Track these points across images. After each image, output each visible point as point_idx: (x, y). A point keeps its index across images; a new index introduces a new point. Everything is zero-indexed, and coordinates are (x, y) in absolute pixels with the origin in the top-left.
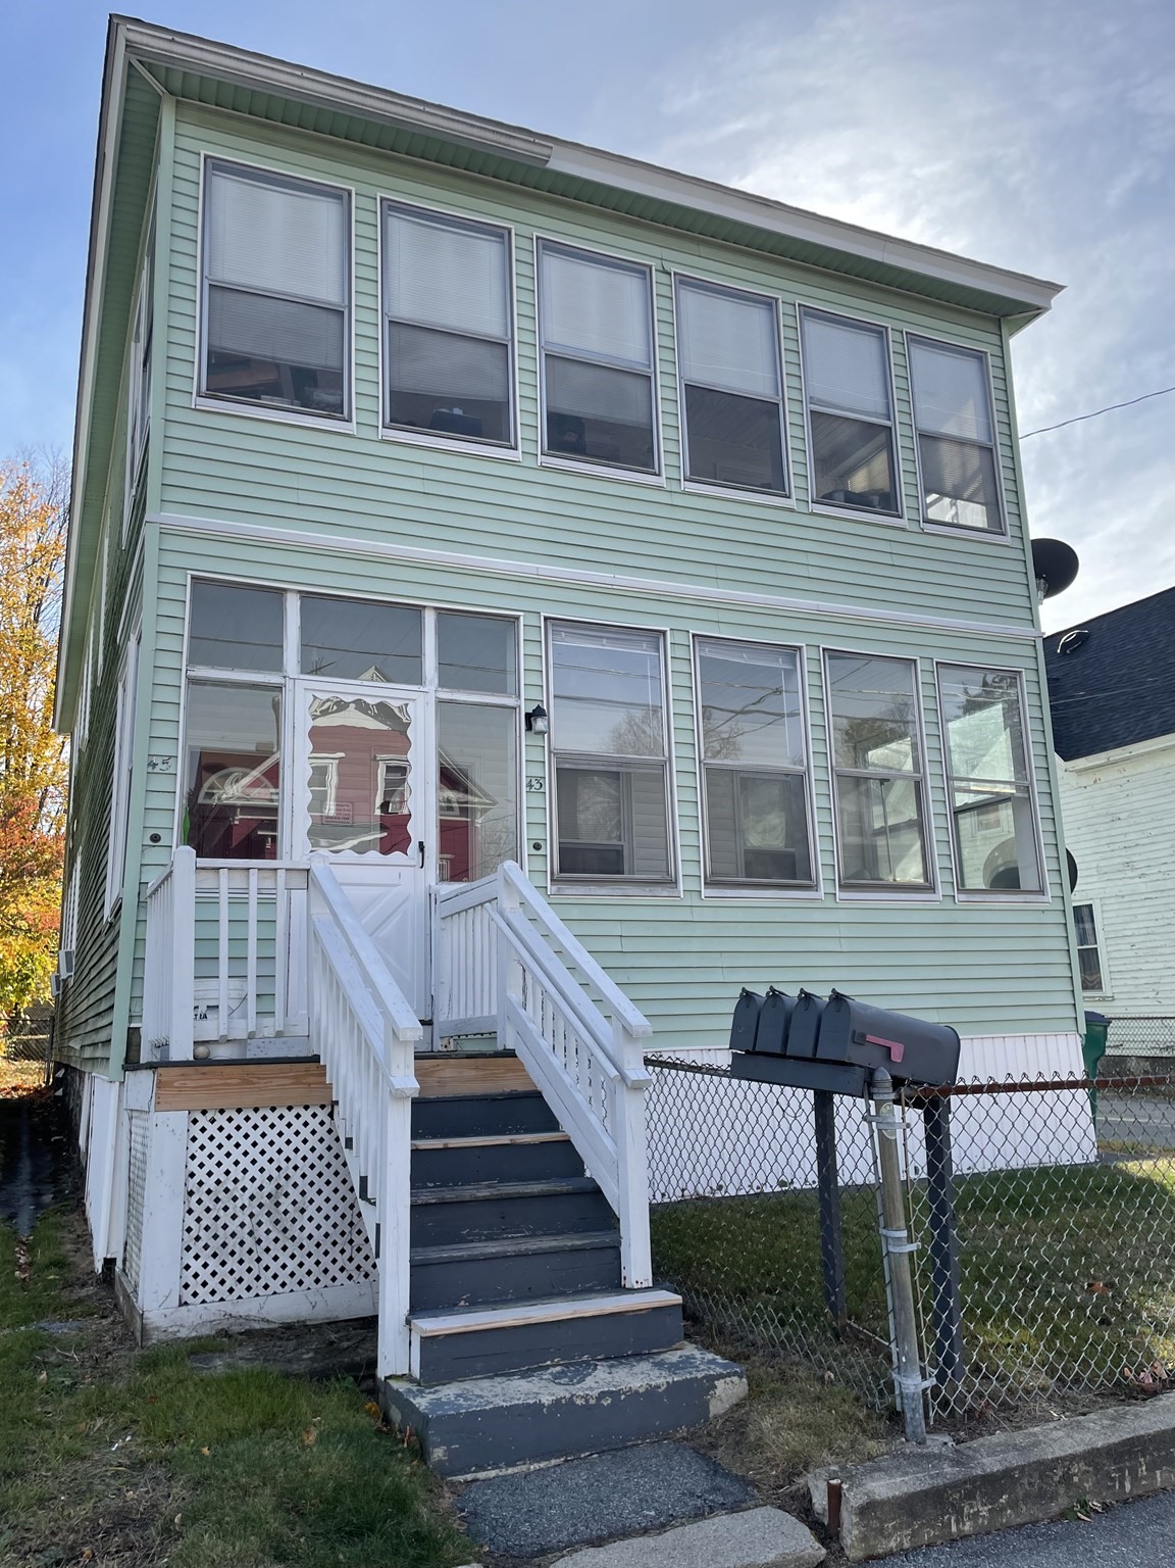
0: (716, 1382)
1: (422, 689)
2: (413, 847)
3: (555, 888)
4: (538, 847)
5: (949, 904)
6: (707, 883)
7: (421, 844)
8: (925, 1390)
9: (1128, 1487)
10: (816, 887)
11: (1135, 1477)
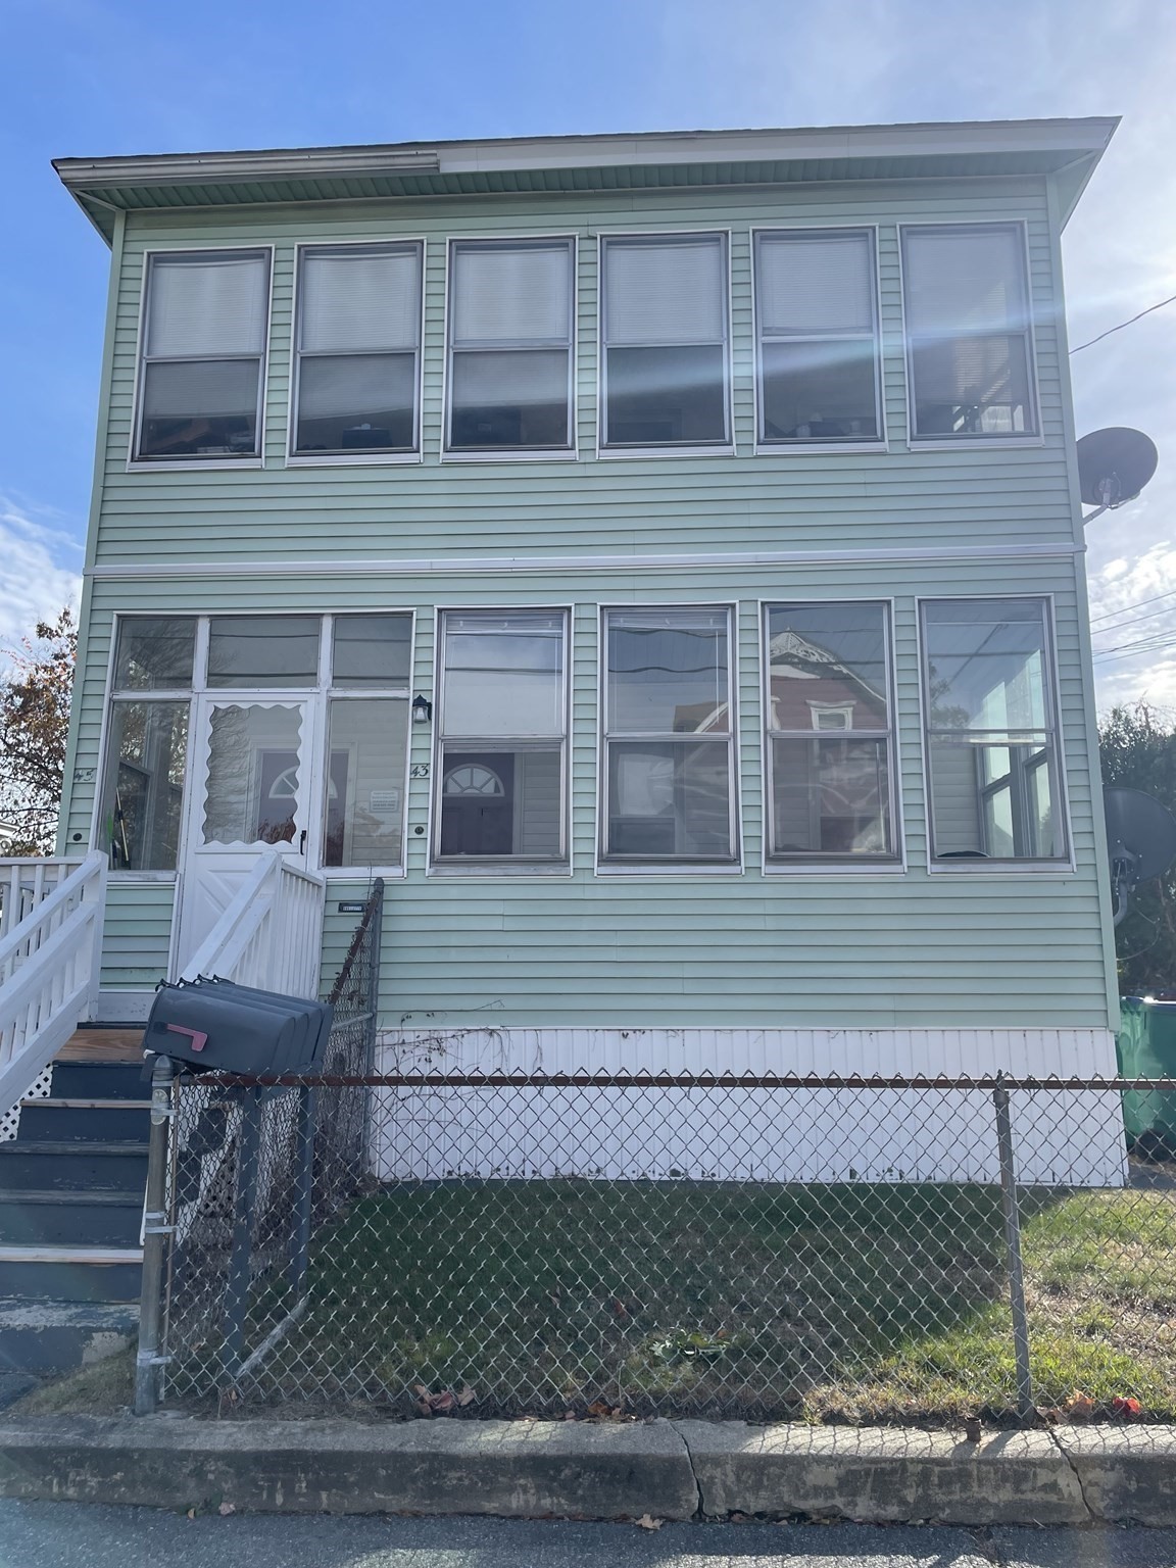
0: (94, 1334)
1: (314, 690)
2: (297, 837)
3: (432, 870)
4: (419, 831)
5: (918, 876)
6: (602, 861)
7: (304, 833)
8: (156, 1367)
9: (279, 1500)
10: (736, 861)
11: (289, 1492)
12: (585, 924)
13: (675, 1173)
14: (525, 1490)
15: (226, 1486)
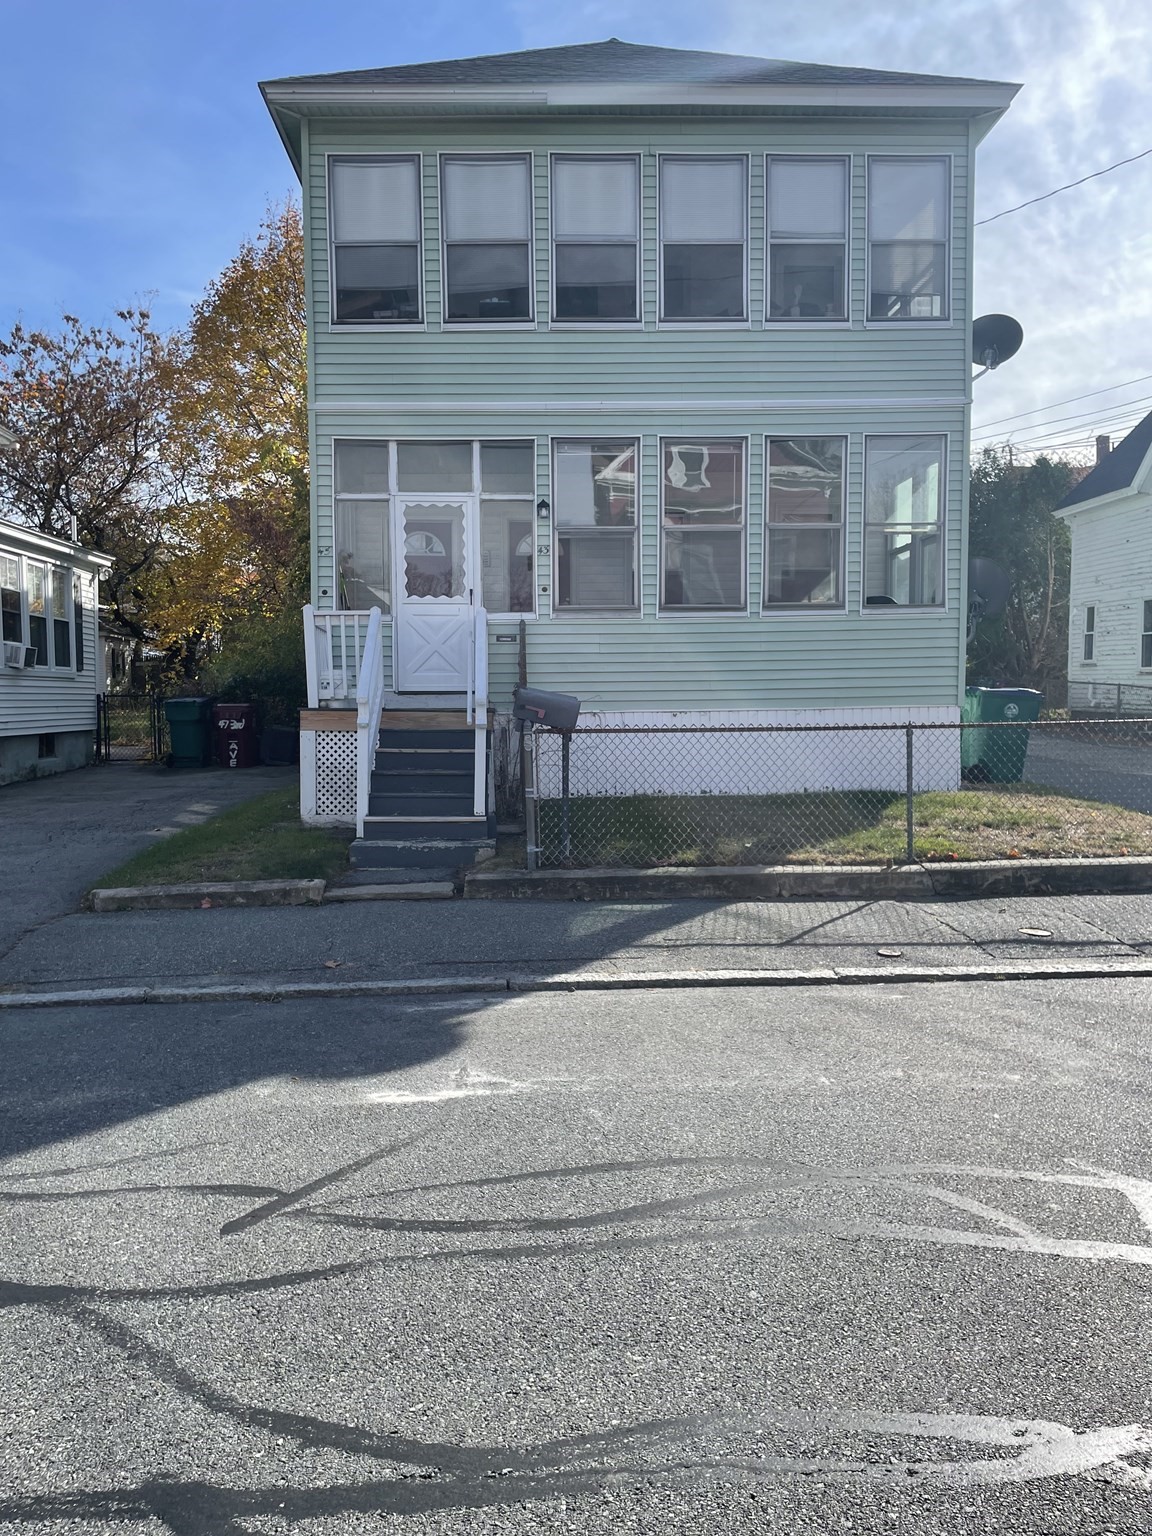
0: (479, 850)
1: (471, 494)
2: (466, 593)
3: (554, 615)
4: (545, 590)
5: (854, 617)
6: (662, 609)
7: (471, 590)
8: (537, 852)
9: (608, 895)
10: (744, 609)
11: (612, 893)
12: (651, 649)
13: (704, 792)
14: (709, 888)
15: (585, 891)
